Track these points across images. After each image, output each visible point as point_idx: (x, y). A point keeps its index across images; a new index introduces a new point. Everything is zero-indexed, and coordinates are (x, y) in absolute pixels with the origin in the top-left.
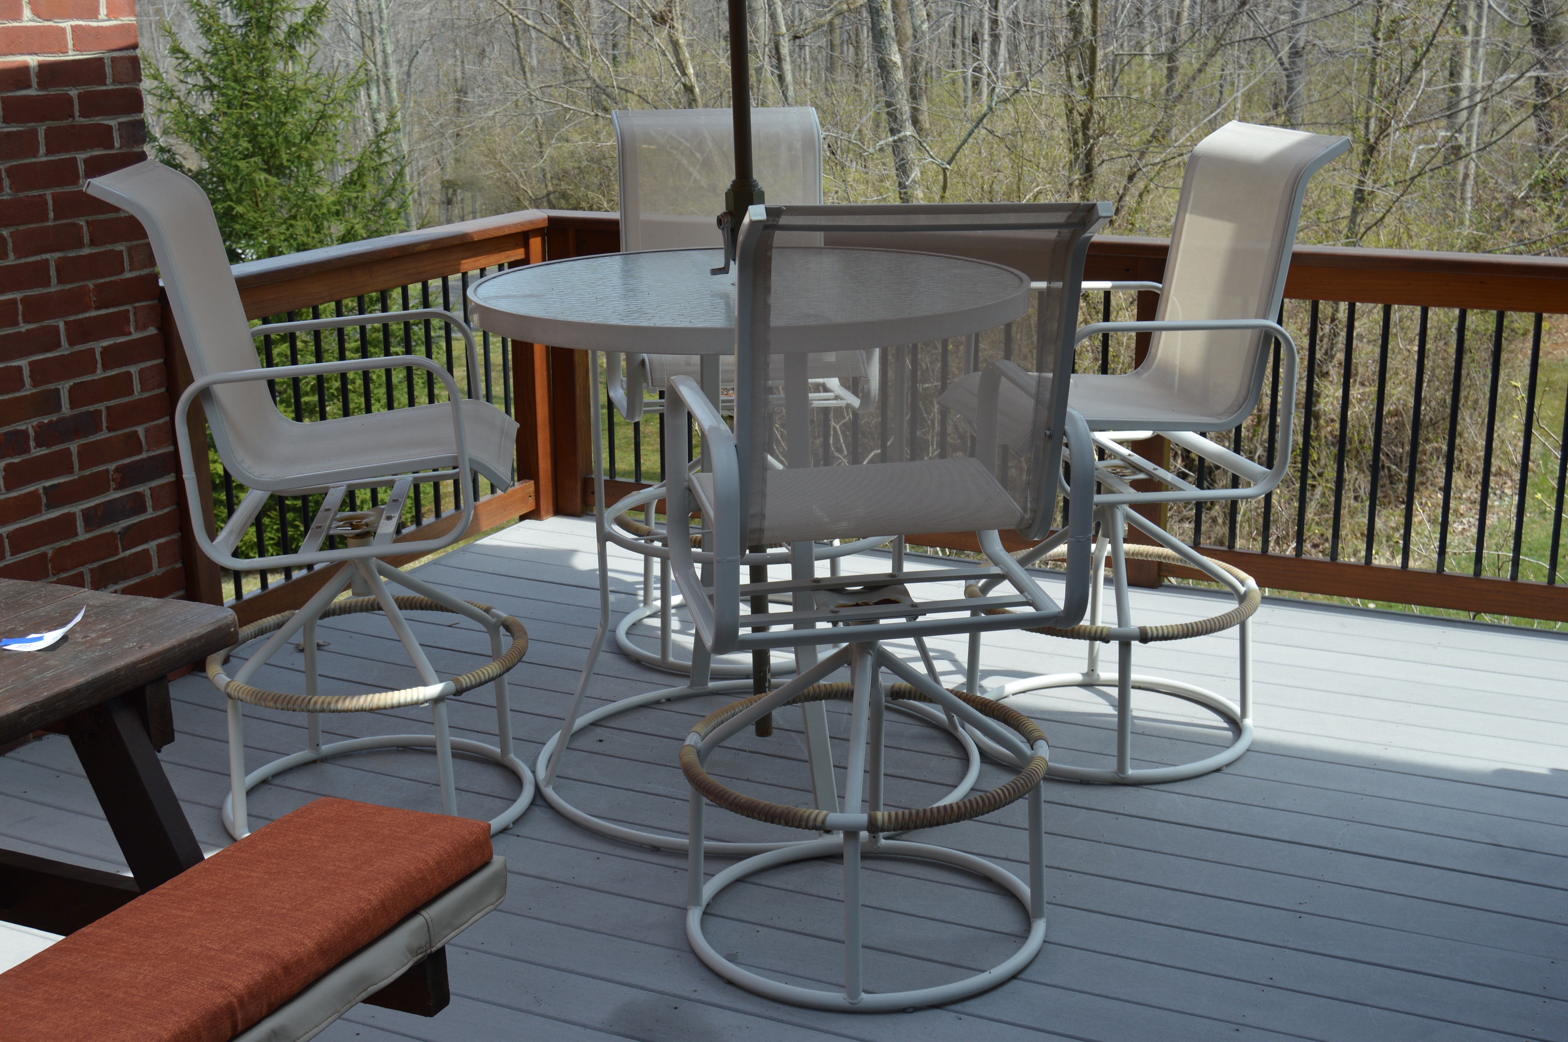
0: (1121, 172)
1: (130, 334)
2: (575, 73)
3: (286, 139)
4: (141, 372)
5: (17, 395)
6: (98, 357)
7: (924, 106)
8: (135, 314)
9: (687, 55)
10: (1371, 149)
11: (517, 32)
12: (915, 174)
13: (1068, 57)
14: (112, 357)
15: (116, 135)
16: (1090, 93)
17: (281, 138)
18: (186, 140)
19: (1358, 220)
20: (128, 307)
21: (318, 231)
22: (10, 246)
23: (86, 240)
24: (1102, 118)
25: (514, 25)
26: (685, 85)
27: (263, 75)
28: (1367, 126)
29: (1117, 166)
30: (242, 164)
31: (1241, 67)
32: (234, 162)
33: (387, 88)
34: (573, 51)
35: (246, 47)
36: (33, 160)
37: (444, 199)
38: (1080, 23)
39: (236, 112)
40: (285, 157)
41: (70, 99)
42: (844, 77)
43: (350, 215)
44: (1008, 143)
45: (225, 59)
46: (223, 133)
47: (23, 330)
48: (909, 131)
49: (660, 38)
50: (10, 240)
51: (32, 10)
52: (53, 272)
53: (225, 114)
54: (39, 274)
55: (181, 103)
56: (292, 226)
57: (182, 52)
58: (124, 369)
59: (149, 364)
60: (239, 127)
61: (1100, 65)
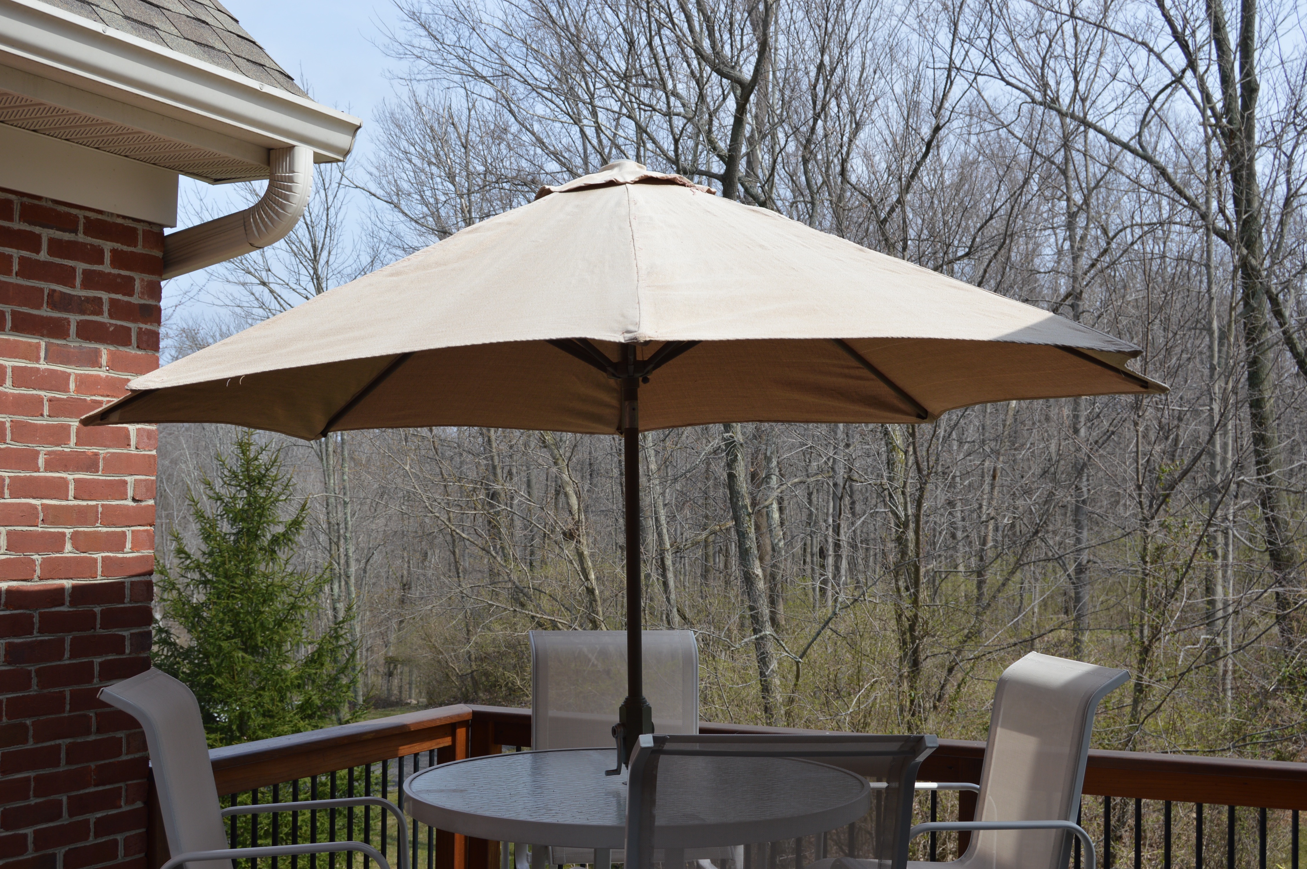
0: (943, 666)
1: (120, 807)
2: (499, 574)
3: (262, 624)
4: (126, 840)
5: (21, 858)
6: (92, 826)
7: (781, 608)
8: (126, 790)
9: (590, 564)
10: (1146, 651)
11: (454, 541)
12: (774, 665)
13: (897, 573)
14: (103, 827)
15: (127, 643)
16: (915, 602)
17: (258, 624)
18: (181, 624)
19: (1139, 709)
20: (122, 785)
21: (281, 701)
22: (31, 732)
23: (94, 728)
24: (926, 623)
25: (452, 535)
26: (587, 588)
27: (249, 573)
28: (1142, 632)
29: (938, 660)
30: (225, 644)
31: (1036, 580)
32: (218, 643)
33: (347, 583)
34: (499, 559)
35: (236, 551)
36: (59, 663)
37: (386, 670)
38: (906, 546)
39: (224, 602)
40: (260, 639)
41: (94, 614)
42: (716, 584)
43: (309, 688)
44: (849, 641)
45: (219, 559)
46: (212, 619)
47: (33, 803)
48: (768, 631)
49: (569, 550)
50: (31, 728)
51: (72, 544)
52: (63, 755)
53: (215, 603)
54: (52, 756)
55: (180, 593)
56: (260, 695)
57: (185, 553)
58: (112, 837)
59: (133, 832)
60: (224, 614)
61: (923, 580)
